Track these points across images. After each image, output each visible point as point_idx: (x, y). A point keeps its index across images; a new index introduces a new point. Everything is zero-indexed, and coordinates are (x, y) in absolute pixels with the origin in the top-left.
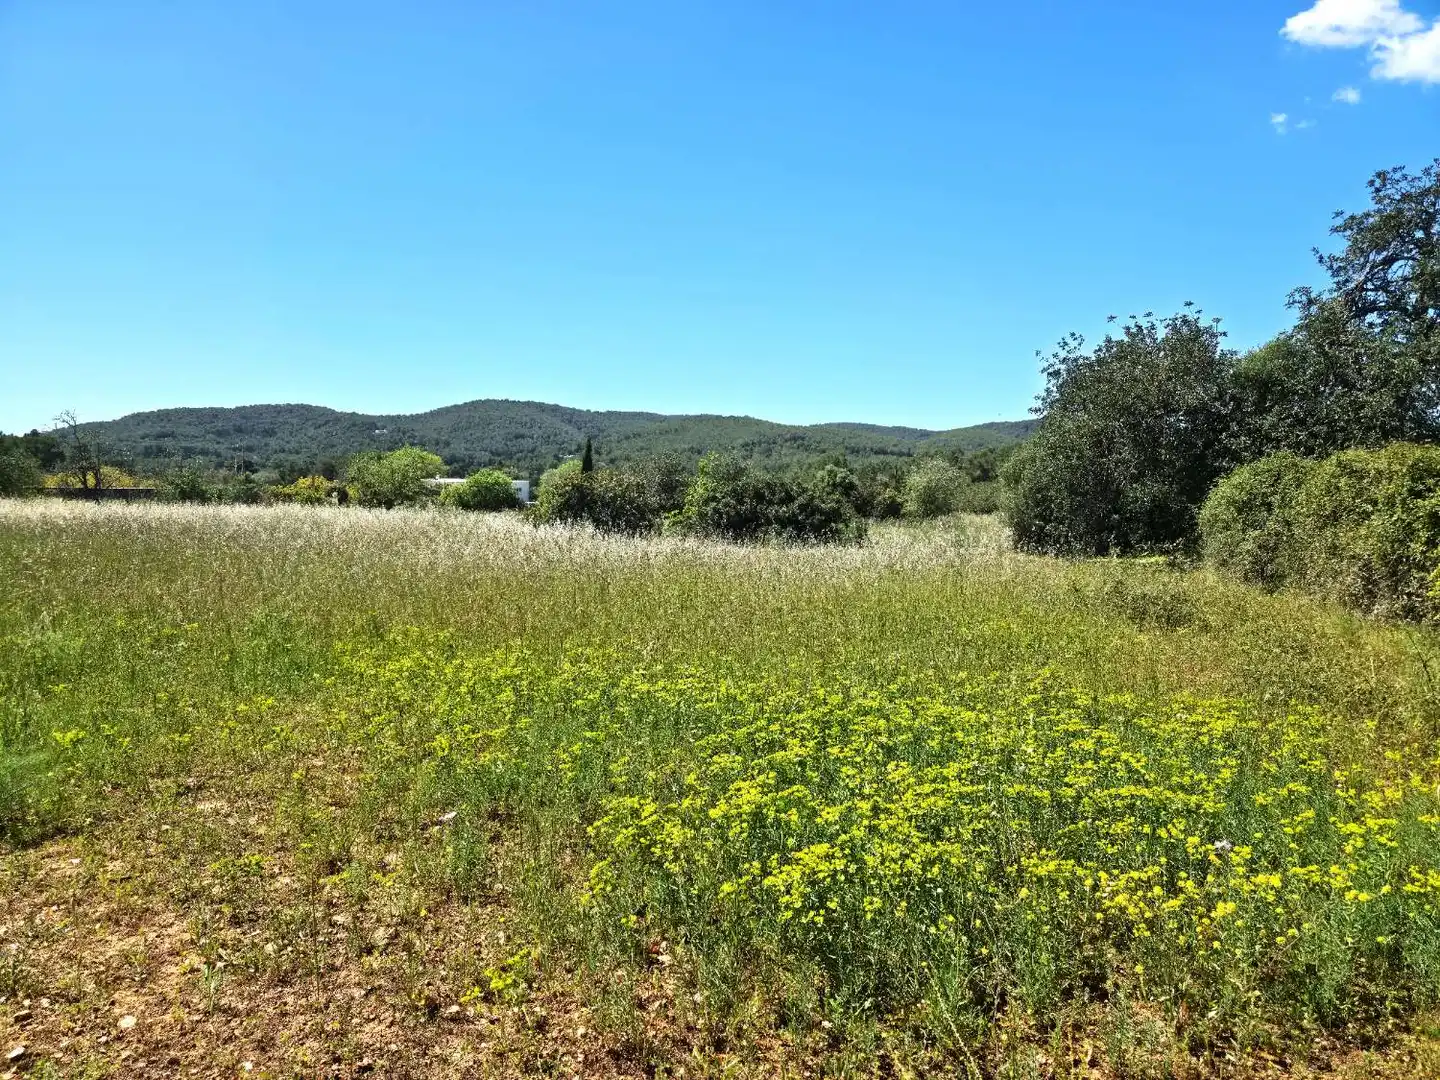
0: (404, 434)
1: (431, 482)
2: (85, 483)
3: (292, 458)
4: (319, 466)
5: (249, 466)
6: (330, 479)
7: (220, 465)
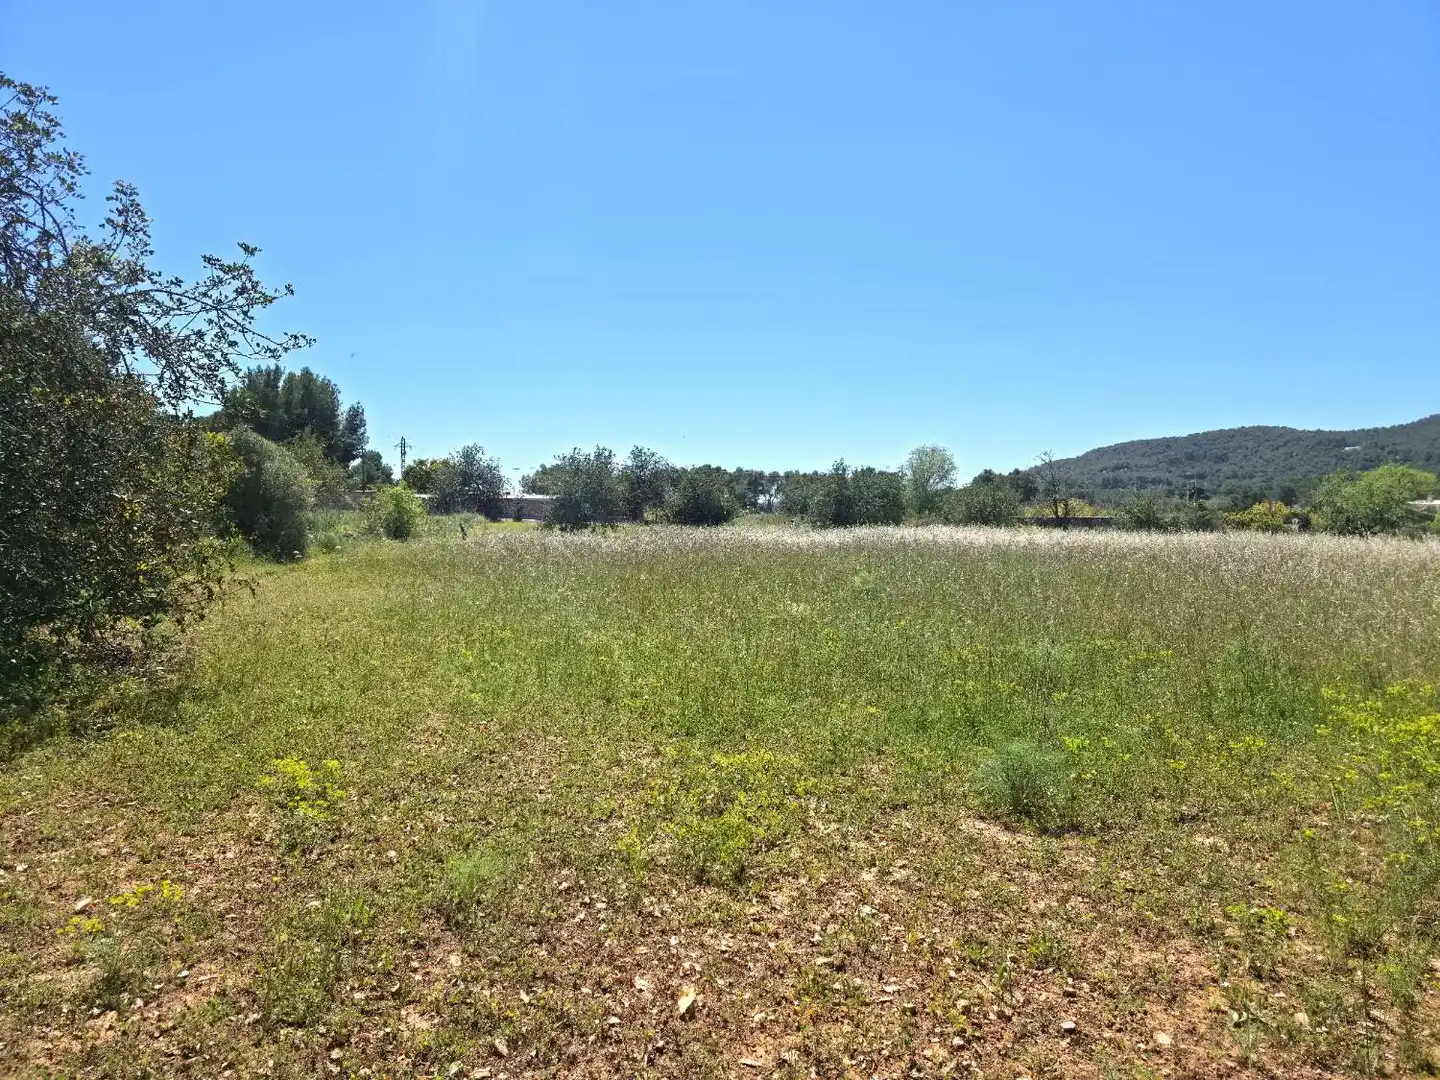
0: (1383, 448)
1: (1422, 504)
2: (1056, 513)
3: (1245, 483)
4: (1277, 491)
5: (1200, 493)
6: (1289, 504)
7: (1170, 494)
